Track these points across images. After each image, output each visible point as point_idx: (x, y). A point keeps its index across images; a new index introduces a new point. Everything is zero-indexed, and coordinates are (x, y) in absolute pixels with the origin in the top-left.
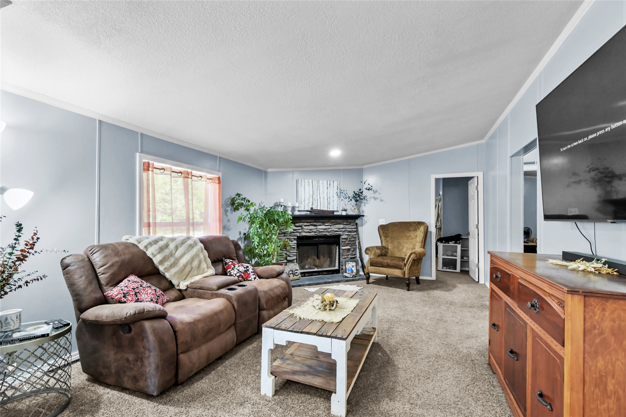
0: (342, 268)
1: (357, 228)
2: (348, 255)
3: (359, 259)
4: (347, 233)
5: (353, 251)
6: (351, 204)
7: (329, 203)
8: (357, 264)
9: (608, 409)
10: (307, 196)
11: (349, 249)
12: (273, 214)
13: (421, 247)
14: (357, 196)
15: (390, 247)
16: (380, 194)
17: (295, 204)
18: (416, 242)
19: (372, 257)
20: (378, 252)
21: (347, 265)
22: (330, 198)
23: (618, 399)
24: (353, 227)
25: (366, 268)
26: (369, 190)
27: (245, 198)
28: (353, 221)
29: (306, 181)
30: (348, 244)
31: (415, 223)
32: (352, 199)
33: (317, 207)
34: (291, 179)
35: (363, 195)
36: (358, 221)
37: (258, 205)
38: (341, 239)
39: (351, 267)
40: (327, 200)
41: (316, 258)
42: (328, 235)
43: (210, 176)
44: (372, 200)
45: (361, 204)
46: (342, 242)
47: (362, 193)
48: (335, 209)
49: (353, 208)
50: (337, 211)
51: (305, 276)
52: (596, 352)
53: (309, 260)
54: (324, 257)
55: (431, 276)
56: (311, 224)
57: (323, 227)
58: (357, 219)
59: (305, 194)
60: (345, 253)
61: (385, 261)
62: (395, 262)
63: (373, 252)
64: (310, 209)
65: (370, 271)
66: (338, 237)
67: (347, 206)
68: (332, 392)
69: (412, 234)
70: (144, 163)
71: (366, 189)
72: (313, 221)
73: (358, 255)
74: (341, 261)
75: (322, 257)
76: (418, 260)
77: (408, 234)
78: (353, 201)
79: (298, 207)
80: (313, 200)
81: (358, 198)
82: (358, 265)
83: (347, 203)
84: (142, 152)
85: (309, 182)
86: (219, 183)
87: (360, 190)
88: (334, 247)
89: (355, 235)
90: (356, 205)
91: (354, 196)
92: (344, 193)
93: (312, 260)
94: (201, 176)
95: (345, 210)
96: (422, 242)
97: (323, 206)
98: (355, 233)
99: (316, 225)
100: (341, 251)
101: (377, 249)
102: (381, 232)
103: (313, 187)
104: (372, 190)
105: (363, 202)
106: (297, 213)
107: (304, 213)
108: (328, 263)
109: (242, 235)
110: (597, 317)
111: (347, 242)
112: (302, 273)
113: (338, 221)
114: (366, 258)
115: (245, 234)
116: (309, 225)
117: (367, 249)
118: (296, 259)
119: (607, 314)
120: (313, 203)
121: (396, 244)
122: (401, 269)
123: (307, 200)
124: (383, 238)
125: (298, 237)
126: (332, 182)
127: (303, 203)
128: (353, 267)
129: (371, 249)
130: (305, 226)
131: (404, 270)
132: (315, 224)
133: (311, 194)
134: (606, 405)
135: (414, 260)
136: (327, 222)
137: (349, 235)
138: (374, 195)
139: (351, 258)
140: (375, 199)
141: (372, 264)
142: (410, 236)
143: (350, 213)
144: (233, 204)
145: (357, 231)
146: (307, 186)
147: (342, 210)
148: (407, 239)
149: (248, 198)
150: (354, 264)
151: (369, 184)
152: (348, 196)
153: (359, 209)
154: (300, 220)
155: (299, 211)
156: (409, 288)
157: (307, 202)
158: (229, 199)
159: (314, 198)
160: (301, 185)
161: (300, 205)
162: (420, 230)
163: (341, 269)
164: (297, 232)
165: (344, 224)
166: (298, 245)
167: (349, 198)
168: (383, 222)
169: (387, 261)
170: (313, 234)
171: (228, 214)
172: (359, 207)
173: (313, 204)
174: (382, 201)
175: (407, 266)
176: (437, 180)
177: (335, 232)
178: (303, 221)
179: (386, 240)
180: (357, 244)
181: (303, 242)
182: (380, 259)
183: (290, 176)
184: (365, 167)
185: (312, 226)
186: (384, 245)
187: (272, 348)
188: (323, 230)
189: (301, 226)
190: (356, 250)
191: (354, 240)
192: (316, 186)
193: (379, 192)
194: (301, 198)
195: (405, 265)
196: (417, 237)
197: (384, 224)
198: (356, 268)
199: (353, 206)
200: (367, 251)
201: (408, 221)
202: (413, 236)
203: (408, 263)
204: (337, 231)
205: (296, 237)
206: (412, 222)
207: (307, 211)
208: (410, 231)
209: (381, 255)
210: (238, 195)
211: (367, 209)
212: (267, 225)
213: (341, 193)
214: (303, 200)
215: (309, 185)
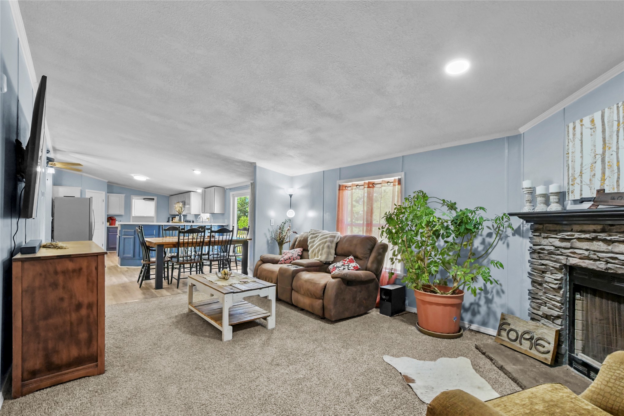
10: (588, 160)
29: (587, 120)
33: (618, 185)
59: (582, 157)
64: (595, 195)
80: (604, 169)
85: (592, 121)
99: (613, 242)
103: (604, 131)
116: (588, 240)
120: (603, 175)
123: (589, 170)
127: (578, 180)
130: (579, 239)
132: (606, 237)
133: (599, 151)
146: (587, 133)
157: (587, 176)
159: (607, 160)
160: (574, 134)
161: (571, 187)
170: (601, 266)
173: (603, 180)
178: (574, 227)
185: (601, 243)
189: (570, 240)
192: (616, 123)
194: (573, 168)
207: (589, 200)
214: (577, 175)
215: (593, 128)
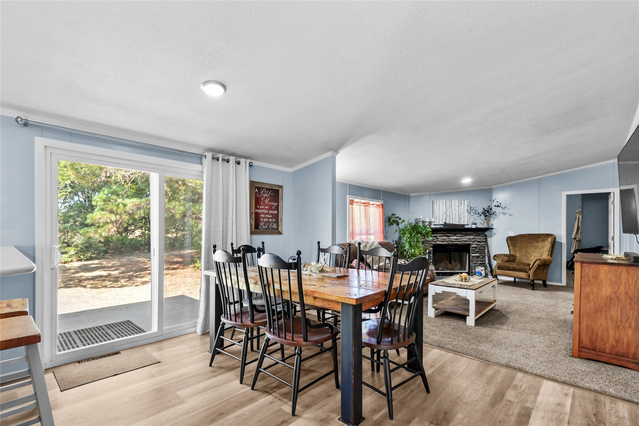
0: (472, 272)
1: (486, 239)
2: (478, 261)
3: (488, 265)
4: (477, 243)
5: (482, 258)
6: (480, 219)
7: (460, 219)
8: (486, 268)
9: (590, 307)
10: (441, 213)
11: (478, 257)
12: (418, 228)
13: (548, 256)
14: (486, 212)
15: (518, 255)
16: (509, 209)
17: (431, 220)
18: (544, 251)
19: (499, 262)
20: (506, 258)
21: (476, 269)
22: (461, 214)
23: (594, 303)
24: (483, 238)
25: (494, 271)
26: (497, 206)
27: (398, 217)
28: (482, 233)
29: (441, 201)
30: (477, 252)
31: (543, 234)
32: (482, 215)
33: (450, 222)
34: (427, 201)
35: (492, 210)
36: (487, 233)
37: (407, 221)
38: (471, 248)
39: (480, 270)
40: (459, 215)
41: (448, 262)
42: (459, 244)
43: (378, 203)
44: (501, 215)
45: (490, 218)
46: (472, 250)
47: (491, 209)
48: (465, 223)
49: (482, 222)
50: (468, 225)
51: (439, 276)
52: (586, 285)
53: (442, 264)
54: (455, 262)
55: (561, 282)
56: (445, 235)
57: (455, 237)
58: (486, 231)
59: (439, 211)
60: (475, 259)
61: (512, 266)
62: (521, 267)
63: (501, 259)
64: (443, 224)
65: (497, 273)
66: (469, 245)
67: (477, 220)
68: (467, 316)
69: (540, 244)
70: (350, 200)
71: (495, 206)
72: (446, 232)
73: (487, 262)
74: (471, 265)
75: (453, 262)
76: (544, 266)
77: (536, 245)
78: (483, 216)
79: (434, 222)
80: (446, 216)
81: (487, 214)
82: (487, 270)
83: (476, 218)
84: (349, 194)
85: (443, 202)
86: (383, 207)
87: (489, 207)
88: (464, 254)
89: (484, 244)
90: (485, 219)
91: (483, 212)
92: (474, 209)
93: (445, 264)
94: (373, 204)
95: (475, 224)
96: (549, 251)
97: (455, 221)
98: (484, 243)
100: (471, 257)
101: (505, 256)
102: (509, 242)
103: (446, 206)
104: (501, 207)
105: (492, 217)
106: (433, 226)
107: (438, 226)
108: (459, 266)
109: (394, 242)
110: (587, 271)
111: (477, 250)
112: (437, 273)
113: (468, 233)
114: (494, 263)
115: (396, 241)
116: (442, 236)
117: (495, 256)
118: (432, 262)
119: (591, 270)
120: (446, 218)
121: (524, 253)
122: (526, 272)
123: (441, 216)
124: (511, 248)
125: (433, 245)
126: (463, 201)
127: (438, 218)
128: (482, 271)
129: (499, 256)
130: (440, 236)
131: (529, 273)
132: (448, 235)
133: (445, 211)
134: (589, 305)
135: (539, 266)
136: (458, 234)
137: (479, 244)
138: (503, 211)
139: (480, 264)
140: (504, 214)
141: (499, 268)
142: (538, 246)
143: (480, 226)
144: (389, 220)
145: (486, 241)
146: (441, 205)
147: (472, 224)
148: (535, 249)
149: (400, 217)
150: (483, 268)
151: (498, 202)
152: (477, 212)
153: (488, 223)
154: (436, 232)
155: (434, 225)
156: (533, 288)
157: (441, 218)
158: (387, 217)
159: (447, 214)
160: (436, 204)
161: (435, 220)
162: (548, 241)
163: (470, 272)
164: (433, 241)
165: (474, 236)
166: (434, 251)
167: (479, 214)
168: (512, 234)
169: (513, 265)
170: (446, 243)
171: (387, 227)
172: (488, 222)
174: (511, 215)
175: (532, 270)
176: (569, 197)
177: (466, 241)
178: (438, 232)
179: (514, 249)
180: (486, 252)
181: (437, 249)
182: (507, 264)
183: (427, 198)
184: (494, 186)
185: (445, 237)
186: (512, 253)
187: (434, 294)
188: (454, 240)
189: (436, 237)
190: (485, 257)
191: (484, 249)
192: (449, 205)
193: (508, 208)
194: (436, 214)
195: (530, 269)
196: (544, 247)
197: (513, 235)
198: (485, 271)
199: (482, 220)
200: (495, 258)
201: (538, 233)
202: (541, 246)
203: (533, 267)
204: (467, 241)
205: (432, 245)
206: (541, 234)
207: (441, 225)
208: (539, 242)
209: (509, 261)
210: (393, 215)
211: (497, 223)
212: (415, 235)
213: (471, 210)
214: (438, 216)
215: (443, 204)
